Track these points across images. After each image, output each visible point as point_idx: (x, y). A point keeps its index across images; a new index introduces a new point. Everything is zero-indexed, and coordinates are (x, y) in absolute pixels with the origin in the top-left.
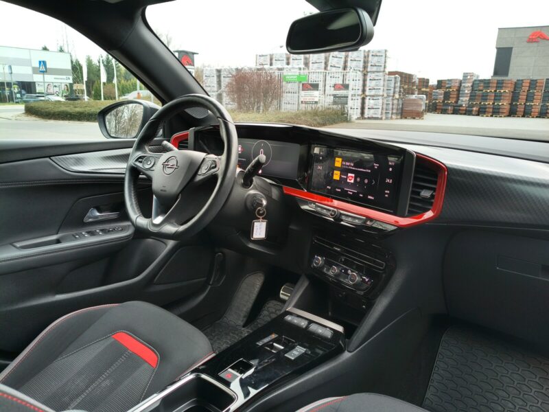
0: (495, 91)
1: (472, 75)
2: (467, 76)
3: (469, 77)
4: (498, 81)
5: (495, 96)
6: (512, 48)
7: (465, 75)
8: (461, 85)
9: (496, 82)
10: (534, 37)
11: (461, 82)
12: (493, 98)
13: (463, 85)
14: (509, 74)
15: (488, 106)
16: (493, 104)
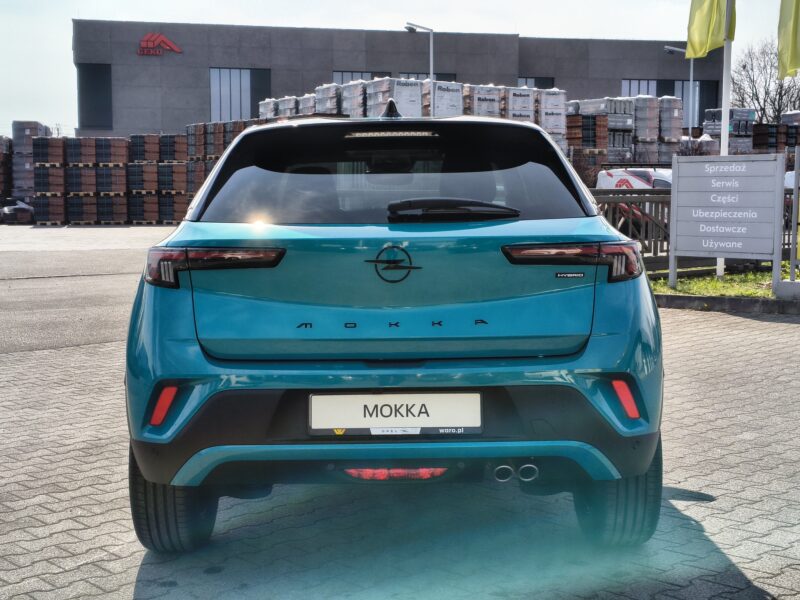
0: (96, 165)
1: (34, 126)
2: (24, 130)
3: (28, 132)
4: (96, 140)
5: (97, 176)
6: (110, 65)
7: (19, 127)
8: (12, 153)
9: (93, 143)
10: (150, 45)
11: (10, 144)
12: (93, 180)
13: (16, 150)
14: (114, 125)
15: (85, 200)
16: (97, 194)
